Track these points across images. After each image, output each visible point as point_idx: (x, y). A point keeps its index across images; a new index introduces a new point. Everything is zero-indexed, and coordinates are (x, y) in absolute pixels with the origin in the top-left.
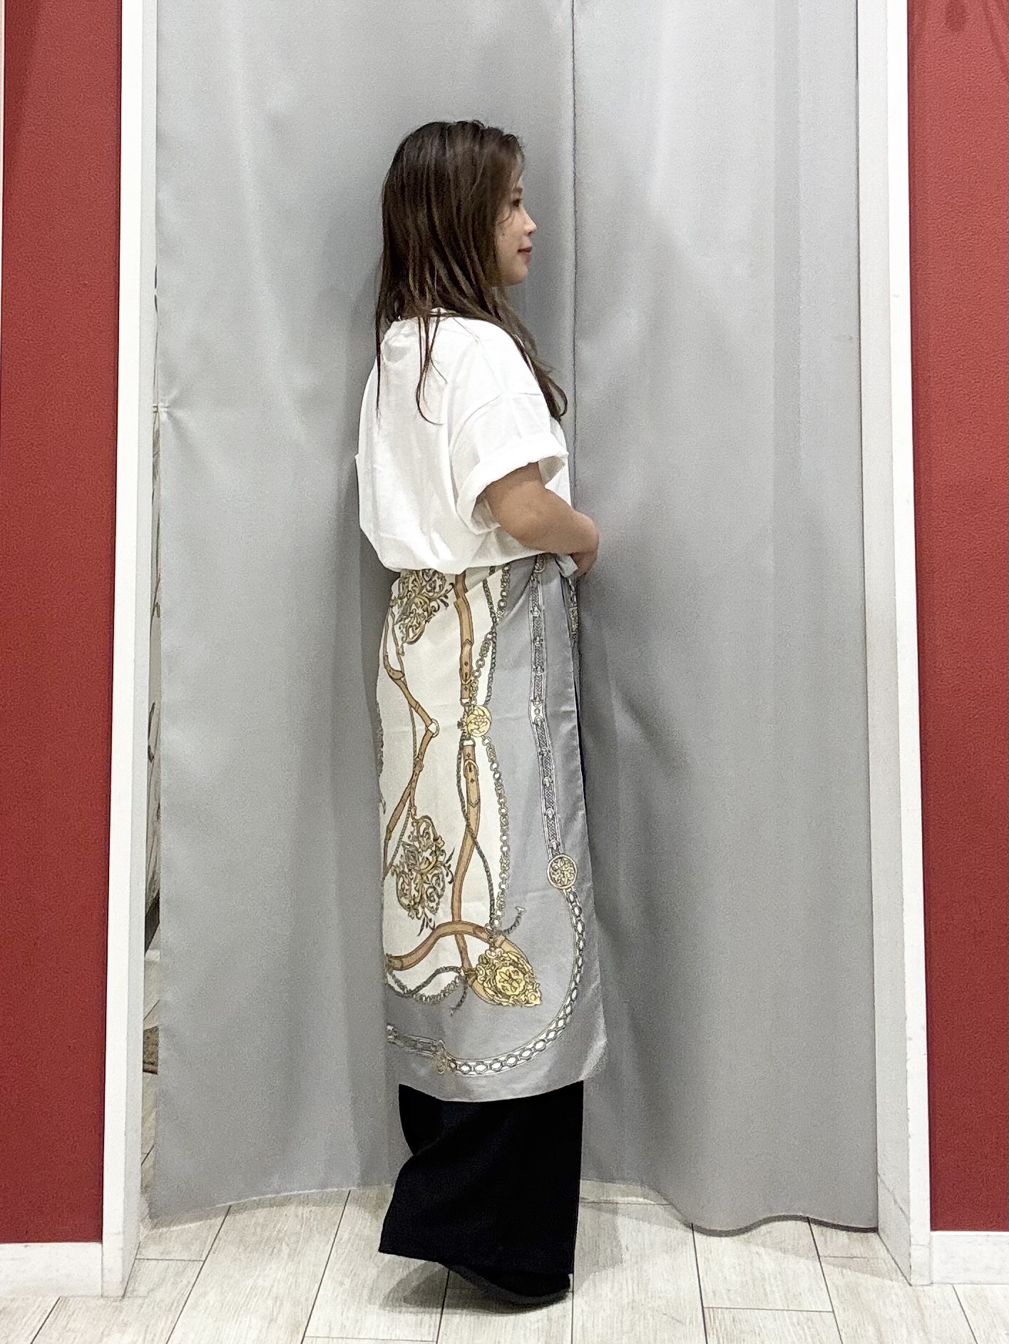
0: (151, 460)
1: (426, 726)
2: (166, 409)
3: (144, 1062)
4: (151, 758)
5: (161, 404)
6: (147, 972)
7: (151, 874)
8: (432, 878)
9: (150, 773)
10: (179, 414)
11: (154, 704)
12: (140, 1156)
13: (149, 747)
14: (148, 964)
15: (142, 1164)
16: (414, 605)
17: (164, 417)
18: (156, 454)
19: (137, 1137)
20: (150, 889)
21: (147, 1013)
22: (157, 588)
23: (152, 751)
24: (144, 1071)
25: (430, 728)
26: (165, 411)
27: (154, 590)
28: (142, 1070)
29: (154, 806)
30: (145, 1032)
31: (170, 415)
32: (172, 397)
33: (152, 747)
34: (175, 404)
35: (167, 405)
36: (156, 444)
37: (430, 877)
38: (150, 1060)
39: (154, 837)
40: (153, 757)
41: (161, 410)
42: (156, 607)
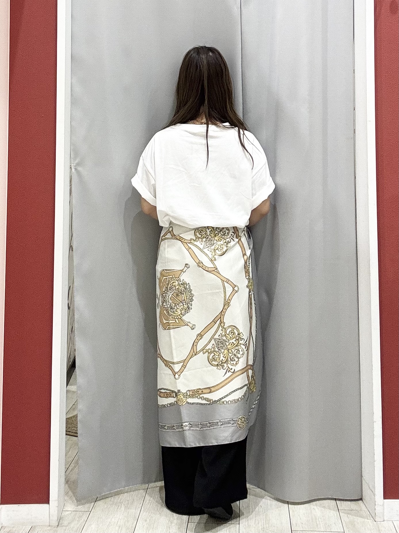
0: (69, 188)
1: (233, 288)
2: (74, 167)
3: (66, 431)
4: (69, 308)
5: (72, 165)
6: (67, 395)
7: (69, 355)
8: (235, 351)
9: (69, 314)
10: (79, 169)
11: (70, 286)
12: (64, 469)
13: (68, 304)
14: (67, 391)
15: (65, 472)
16: (215, 241)
17: (73, 170)
18: (71, 185)
19: (63, 461)
20: (69, 361)
21: (67, 412)
22: (71, 239)
23: (70, 305)
24: (66, 434)
25: (235, 289)
26: (74, 168)
27: (70, 240)
28: (65, 434)
29: (70, 327)
30: (66, 419)
31: (76, 169)
32: (76, 162)
33: (69, 304)
34: (78, 164)
35: (74, 165)
36: (71, 181)
37: (233, 350)
38: (69, 430)
39: (70, 340)
40: (70, 308)
41: (72, 167)
42: (71, 248)
